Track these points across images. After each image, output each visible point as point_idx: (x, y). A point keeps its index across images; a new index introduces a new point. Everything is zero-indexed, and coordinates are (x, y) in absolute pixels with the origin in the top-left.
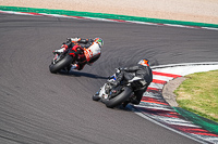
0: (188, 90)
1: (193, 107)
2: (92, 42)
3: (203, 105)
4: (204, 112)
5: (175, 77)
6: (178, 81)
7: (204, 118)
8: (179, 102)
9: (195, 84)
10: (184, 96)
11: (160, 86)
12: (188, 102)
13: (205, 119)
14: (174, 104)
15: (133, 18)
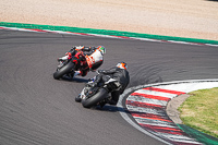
0: (192, 107)
1: (197, 125)
2: (95, 49)
3: (207, 123)
4: (207, 129)
5: (179, 93)
6: (181, 98)
7: (207, 135)
8: (183, 119)
9: (199, 101)
10: (188, 113)
11: (164, 103)
12: (192, 119)
13: (209, 137)
14: (177, 121)
15: (137, 35)
